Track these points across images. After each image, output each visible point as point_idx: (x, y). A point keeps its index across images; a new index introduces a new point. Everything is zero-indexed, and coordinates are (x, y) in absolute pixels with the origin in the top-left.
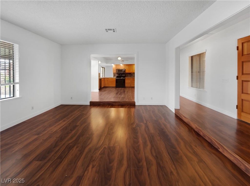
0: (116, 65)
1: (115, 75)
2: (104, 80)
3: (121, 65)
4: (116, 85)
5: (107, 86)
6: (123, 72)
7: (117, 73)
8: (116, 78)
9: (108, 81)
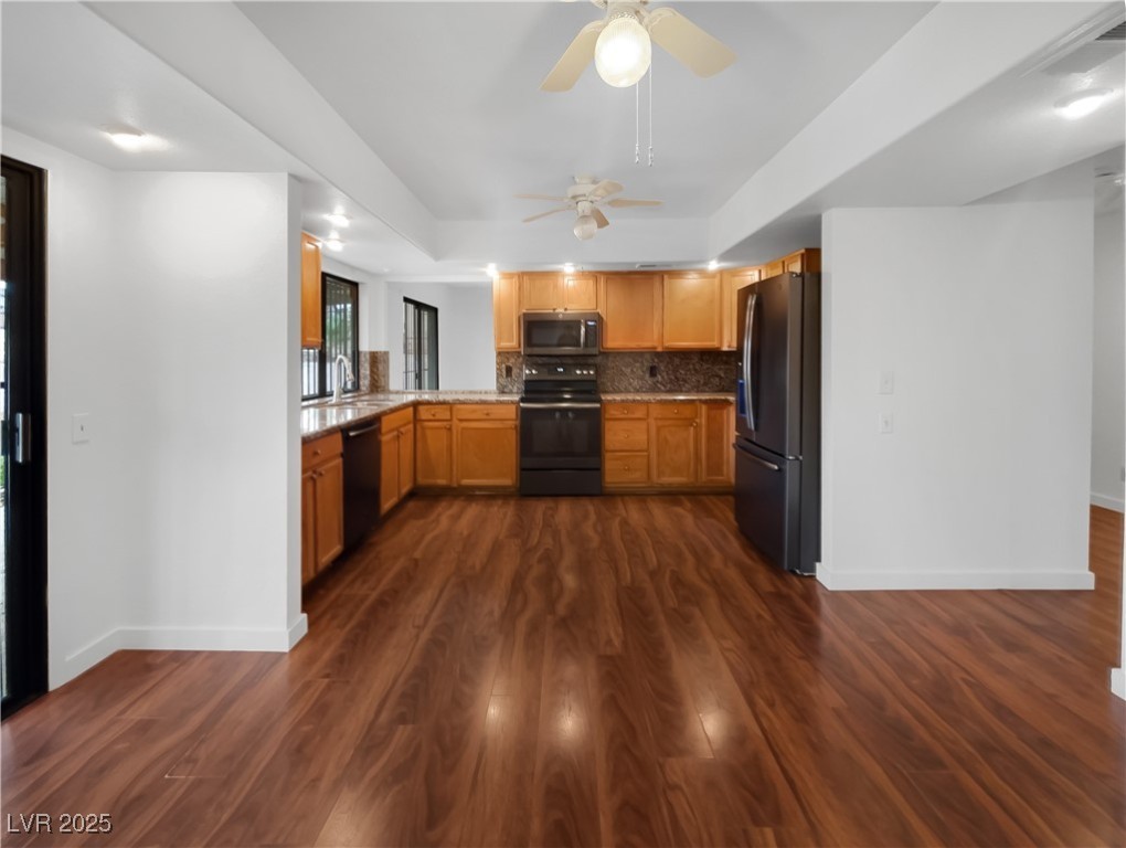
0: (522, 275)
1: (515, 371)
2: (416, 420)
3: (569, 268)
4: (523, 470)
5: (442, 482)
6: (578, 344)
7: (530, 351)
8: (523, 400)
9: (450, 429)
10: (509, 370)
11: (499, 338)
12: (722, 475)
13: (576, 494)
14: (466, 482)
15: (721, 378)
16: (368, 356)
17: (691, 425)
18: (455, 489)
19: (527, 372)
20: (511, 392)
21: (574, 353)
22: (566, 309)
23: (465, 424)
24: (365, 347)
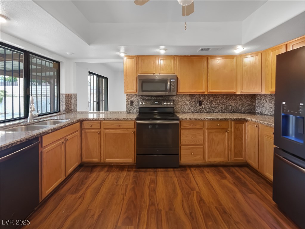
1: (135, 103)
2: (81, 129)
4: (138, 154)
5: (96, 160)
6: (166, 90)
7: (142, 94)
8: (137, 119)
9: (100, 133)
10: (132, 103)
11: (126, 87)
12: (242, 157)
13: (166, 167)
14: (108, 160)
15: (232, 106)
16: (64, 96)
17: (226, 132)
18: (102, 163)
19: (141, 103)
20: (133, 113)
21: (164, 95)
22: (160, 74)
23: (107, 131)
24: (63, 91)
